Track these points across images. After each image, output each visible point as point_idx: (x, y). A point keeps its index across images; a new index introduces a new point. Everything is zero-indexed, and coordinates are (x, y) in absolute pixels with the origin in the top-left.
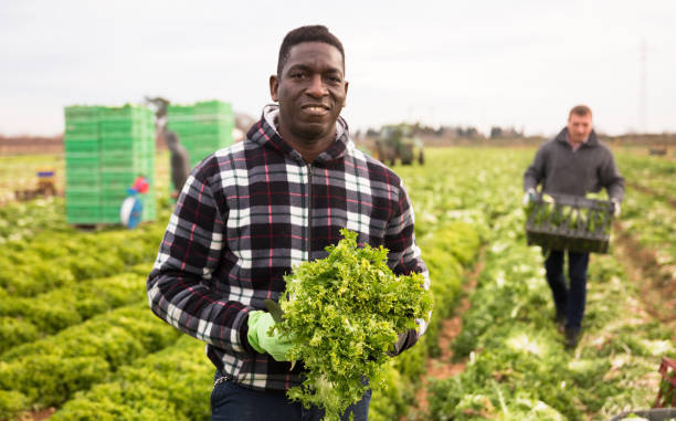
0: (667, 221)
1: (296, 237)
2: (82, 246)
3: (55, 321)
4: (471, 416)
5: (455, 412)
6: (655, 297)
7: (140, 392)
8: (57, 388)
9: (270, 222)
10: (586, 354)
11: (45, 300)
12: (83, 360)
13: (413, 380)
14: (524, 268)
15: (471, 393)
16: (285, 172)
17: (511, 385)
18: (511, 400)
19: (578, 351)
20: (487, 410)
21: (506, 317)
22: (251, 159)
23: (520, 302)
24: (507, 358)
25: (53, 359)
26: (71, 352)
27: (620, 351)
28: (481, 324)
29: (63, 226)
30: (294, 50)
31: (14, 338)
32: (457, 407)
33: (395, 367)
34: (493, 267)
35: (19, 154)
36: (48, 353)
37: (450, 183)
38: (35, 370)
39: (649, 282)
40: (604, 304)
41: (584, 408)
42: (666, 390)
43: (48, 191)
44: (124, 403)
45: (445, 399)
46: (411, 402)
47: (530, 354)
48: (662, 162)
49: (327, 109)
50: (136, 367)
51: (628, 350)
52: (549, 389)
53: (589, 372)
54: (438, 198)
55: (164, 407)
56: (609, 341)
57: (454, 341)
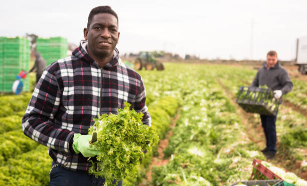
1: (94, 101)
4: (170, 183)
5: (163, 181)
6: (253, 132)
7: (18, 171)
9: (83, 93)
10: (222, 157)
13: (145, 167)
14: (197, 118)
15: (171, 173)
16: (90, 71)
17: (189, 170)
18: (189, 176)
19: (219, 155)
20: (177, 180)
21: (188, 139)
22: (75, 64)
23: (194, 133)
24: (187, 157)
27: (236, 155)
28: (177, 142)
30: (95, 17)
32: (164, 179)
34: (183, 117)
37: (166, 79)
39: (251, 125)
40: (231, 134)
41: (220, 180)
42: (255, 172)
44: (10, 176)
45: (159, 175)
46: (144, 177)
47: (198, 156)
49: (110, 43)
50: (16, 159)
51: (240, 155)
52: (205, 172)
53: (223, 165)
54: (161, 85)
55: (29, 178)
56: (232, 151)
57: (165, 150)
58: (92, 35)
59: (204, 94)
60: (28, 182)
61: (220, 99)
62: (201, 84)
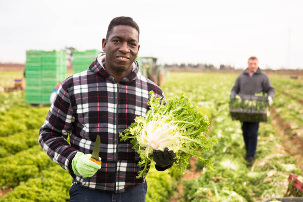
0: (297, 109)
1: (110, 118)
2: (31, 114)
3: (15, 148)
4: (201, 198)
5: (194, 196)
6: (289, 144)
7: (50, 183)
8: (14, 179)
9: (98, 110)
10: (256, 169)
11: (12, 138)
12: (26, 167)
13: (177, 180)
14: (231, 129)
15: (202, 187)
16: (106, 87)
17: (220, 183)
18: (220, 191)
19: (253, 168)
20: (209, 195)
21: (221, 152)
22: (90, 79)
23: (227, 145)
24: (219, 171)
25: (13, 166)
26: (21, 163)
27: (272, 168)
28: (209, 154)
29: (24, 105)
32: (196, 193)
33: (169, 173)
34: (216, 128)
35: (8, 71)
36: (10, 163)
37: (200, 89)
38: (4, 171)
39: (287, 137)
40: (265, 146)
41: (254, 194)
42: (291, 188)
43: (19, 88)
44: (43, 188)
45: (190, 189)
46: (176, 190)
47: (231, 169)
48: (296, 82)
49: (129, 58)
50: (49, 171)
51: (275, 168)
52: (238, 186)
53: (257, 178)
54: (194, 96)
55: (61, 190)
56: (267, 164)
57: (197, 162)
58: (110, 48)
60: (60, 195)
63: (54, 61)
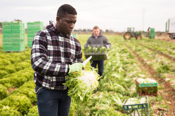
0: (147, 52)
1: (62, 54)
3: (11, 71)
4: (105, 87)
8: (17, 83)
9: (56, 50)
10: (128, 77)
12: (22, 78)
14: (115, 61)
15: (105, 83)
16: (58, 38)
17: (113, 82)
20: (108, 86)
21: (112, 70)
23: (114, 67)
24: (112, 77)
26: (19, 76)
31: (3, 74)
34: (108, 62)
36: (14, 76)
38: (12, 80)
41: (127, 87)
51: (137, 77)
52: (121, 83)
56: (133, 75)
59: (118, 50)
61: (126, 52)
62: (116, 45)
63: (18, 28)
